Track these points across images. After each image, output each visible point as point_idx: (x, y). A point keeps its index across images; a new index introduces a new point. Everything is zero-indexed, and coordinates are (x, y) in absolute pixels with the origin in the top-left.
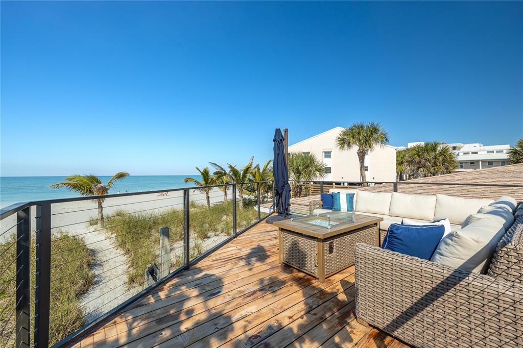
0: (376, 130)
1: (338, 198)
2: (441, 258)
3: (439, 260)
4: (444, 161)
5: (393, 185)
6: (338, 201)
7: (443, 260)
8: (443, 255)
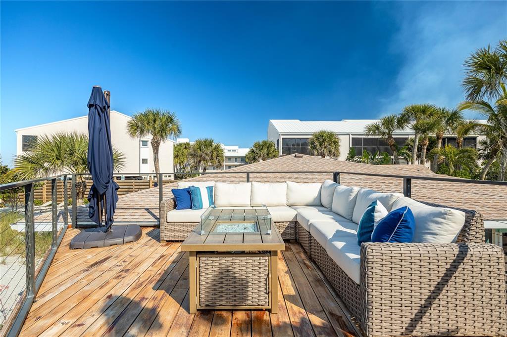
0: (172, 119)
1: (198, 193)
2: (434, 237)
3: (433, 240)
4: (217, 156)
5: (246, 174)
6: (199, 197)
7: (438, 239)
8: (437, 235)
